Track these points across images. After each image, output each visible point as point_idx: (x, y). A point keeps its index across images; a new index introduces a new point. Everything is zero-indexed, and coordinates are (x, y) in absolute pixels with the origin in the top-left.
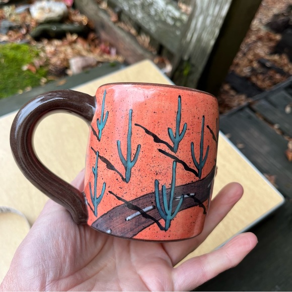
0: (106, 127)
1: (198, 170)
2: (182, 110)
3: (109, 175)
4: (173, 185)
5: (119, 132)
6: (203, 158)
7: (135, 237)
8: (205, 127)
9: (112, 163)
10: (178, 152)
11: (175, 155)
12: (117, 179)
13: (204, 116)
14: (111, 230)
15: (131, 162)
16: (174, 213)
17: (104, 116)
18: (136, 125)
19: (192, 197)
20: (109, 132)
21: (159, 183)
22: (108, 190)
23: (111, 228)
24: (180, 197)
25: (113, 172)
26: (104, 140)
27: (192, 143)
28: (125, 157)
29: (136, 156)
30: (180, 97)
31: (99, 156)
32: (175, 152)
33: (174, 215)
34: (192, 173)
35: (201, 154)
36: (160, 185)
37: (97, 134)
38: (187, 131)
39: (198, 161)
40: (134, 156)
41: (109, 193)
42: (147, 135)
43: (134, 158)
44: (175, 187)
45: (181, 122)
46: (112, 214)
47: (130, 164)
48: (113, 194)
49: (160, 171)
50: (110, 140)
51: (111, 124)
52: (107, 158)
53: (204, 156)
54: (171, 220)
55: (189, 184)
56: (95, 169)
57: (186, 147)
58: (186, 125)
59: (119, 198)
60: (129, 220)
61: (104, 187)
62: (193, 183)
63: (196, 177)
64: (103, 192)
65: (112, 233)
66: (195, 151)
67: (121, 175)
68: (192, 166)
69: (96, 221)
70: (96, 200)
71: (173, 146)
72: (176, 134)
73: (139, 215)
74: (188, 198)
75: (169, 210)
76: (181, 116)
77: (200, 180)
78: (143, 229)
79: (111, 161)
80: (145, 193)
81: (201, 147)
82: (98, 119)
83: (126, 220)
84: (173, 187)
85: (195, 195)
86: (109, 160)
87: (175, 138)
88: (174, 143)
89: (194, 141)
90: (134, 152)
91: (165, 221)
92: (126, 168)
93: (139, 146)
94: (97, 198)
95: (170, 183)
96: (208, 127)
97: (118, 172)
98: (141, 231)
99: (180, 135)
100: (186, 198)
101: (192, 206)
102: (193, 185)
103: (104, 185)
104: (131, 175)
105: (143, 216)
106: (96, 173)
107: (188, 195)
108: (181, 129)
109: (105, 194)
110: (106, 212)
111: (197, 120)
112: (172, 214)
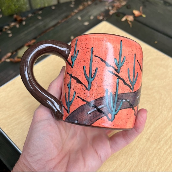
0: (77, 59)
1: (132, 86)
2: (123, 49)
3: (78, 87)
4: (117, 92)
5: (85, 61)
6: (135, 79)
7: (92, 125)
8: (136, 61)
9: (80, 79)
10: (120, 73)
11: (119, 75)
12: (83, 89)
13: (135, 54)
14: (78, 121)
15: (92, 78)
16: (117, 110)
17: (76, 53)
18: (95, 56)
19: (128, 102)
20: (79, 62)
21: (108, 91)
22: (77, 95)
23: (78, 119)
24: (121, 101)
25: (80, 84)
26: (76, 67)
27: (129, 69)
28: (88, 75)
29: (95, 75)
30: (121, 41)
31: (72, 76)
32: (118, 73)
33: (117, 112)
34: (128, 87)
35: (134, 76)
36: (109, 92)
37: (71, 64)
38: (126, 61)
39: (132, 80)
40: (93, 74)
41: (77, 98)
42: (102, 62)
43: (94, 75)
44: (118, 94)
45: (122, 55)
46: (79, 110)
47: (91, 80)
48: (80, 98)
49: (109, 84)
50: (79, 66)
51: (80, 57)
52: (77, 77)
53: (135, 78)
54: (115, 115)
55: (126, 93)
56: (69, 85)
57: (125, 71)
58: (125, 57)
59: (84, 100)
60: (89, 114)
61: (75, 94)
62: (128, 93)
63: (130, 90)
64: (74, 97)
65: (78, 123)
66: (130, 74)
67: (85, 86)
68: (128, 83)
69: (68, 116)
70: (69, 103)
71: (117, 69)
72: (119, 62)
73: (95, 111)
74: (126, 102)
75: (114, 108)
76: (122, 52)
77: (133, 92)
78: (98, 120)
79: (79, 79)
80: (100, 97)
81: (134, 72)
82: (72, 56)
83: (87, 114)
84: (117, 94)
85: (130, 101)
86: (78, 78)
87: (119, 64)
88: (118, 68)
89: (129, 68)
90: (93, 72)
91: (112, 115)
92: (88, 82)
93: (97, 69)
94: (70, 102)
95: (115, 91)
96: (137, 61)
97: (84, 85)
98: (96, 121)
99: (121, 63)
100: (125, 102)
101: (128, 108)
102: (129, 94)
103: (75, 93)
104: (91, 86)
105: (98, 111)
106: (69, 87)
107: (126, 100)
108: (122, 59)
109: (75, 98)
110: (75, 110)
111: (131, 55)
112: (116, 111)
